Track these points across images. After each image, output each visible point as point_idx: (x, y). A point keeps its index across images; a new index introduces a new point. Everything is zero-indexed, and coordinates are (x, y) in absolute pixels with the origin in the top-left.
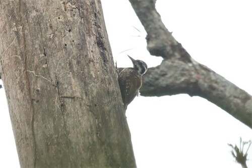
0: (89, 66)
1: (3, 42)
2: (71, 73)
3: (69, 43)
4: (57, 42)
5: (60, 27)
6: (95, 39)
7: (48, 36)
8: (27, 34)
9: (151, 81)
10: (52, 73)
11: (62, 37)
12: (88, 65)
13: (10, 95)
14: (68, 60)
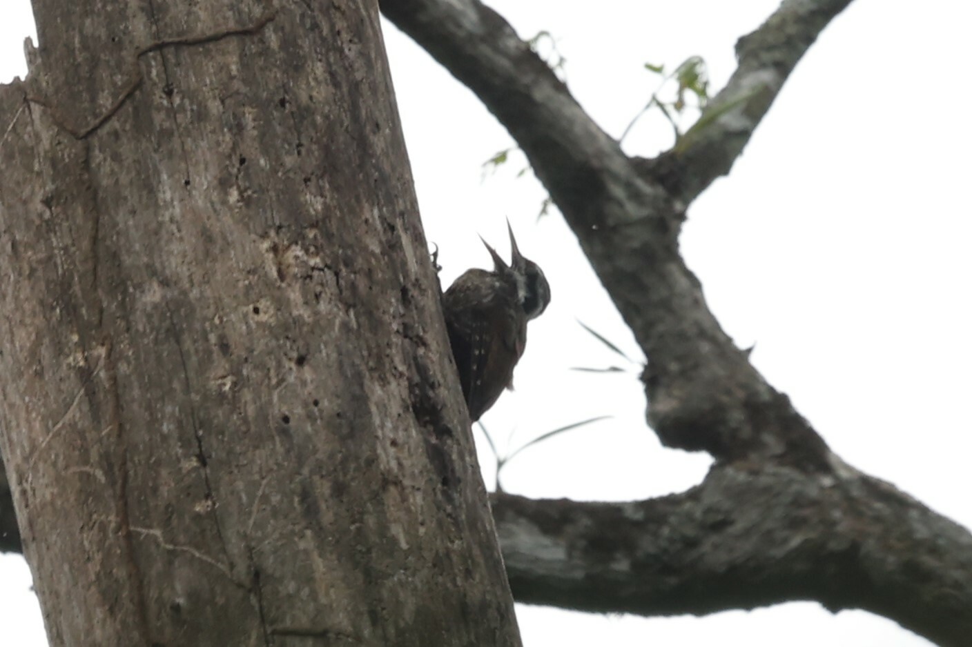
0: (380, 503)
1: (28, 412)
2: (309, 533)
3: (299, 410)
4: (251, 410)
5: (260, 347)
6: (405, 393)
7: (213, 384)
8: (127, 377)
9: (665, 551)
10: (231, 535)
11: (271, 388)
12: (376, 498)
13: (65, 628)
14: (298, 479)
